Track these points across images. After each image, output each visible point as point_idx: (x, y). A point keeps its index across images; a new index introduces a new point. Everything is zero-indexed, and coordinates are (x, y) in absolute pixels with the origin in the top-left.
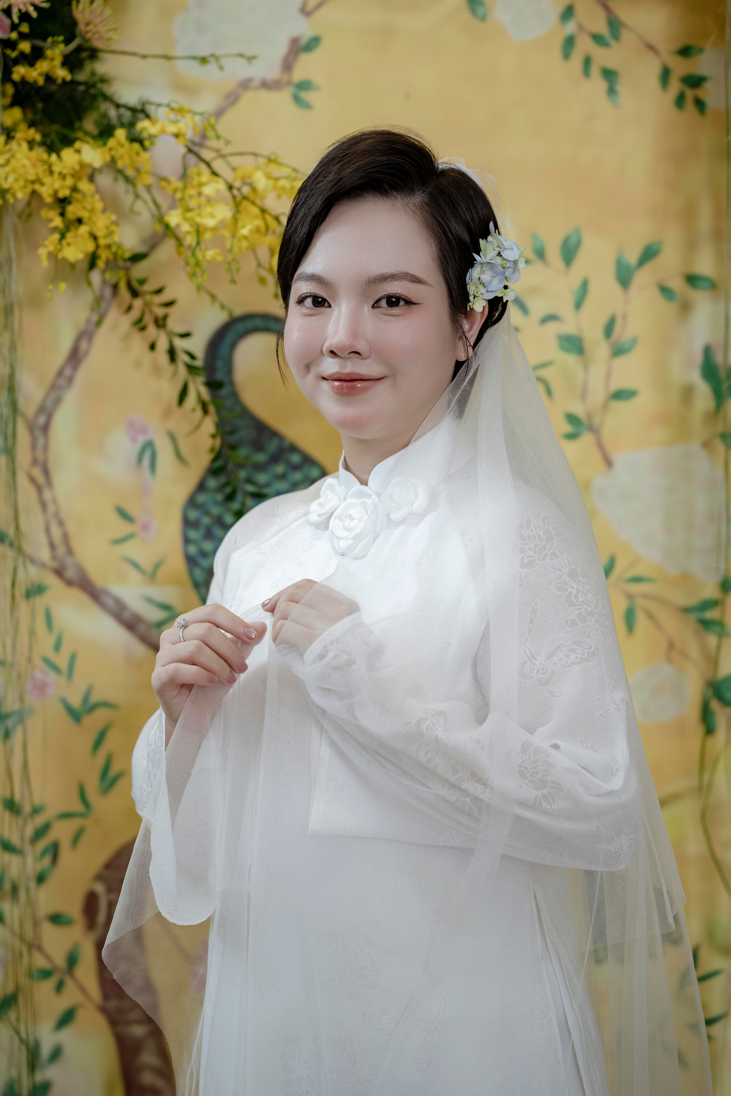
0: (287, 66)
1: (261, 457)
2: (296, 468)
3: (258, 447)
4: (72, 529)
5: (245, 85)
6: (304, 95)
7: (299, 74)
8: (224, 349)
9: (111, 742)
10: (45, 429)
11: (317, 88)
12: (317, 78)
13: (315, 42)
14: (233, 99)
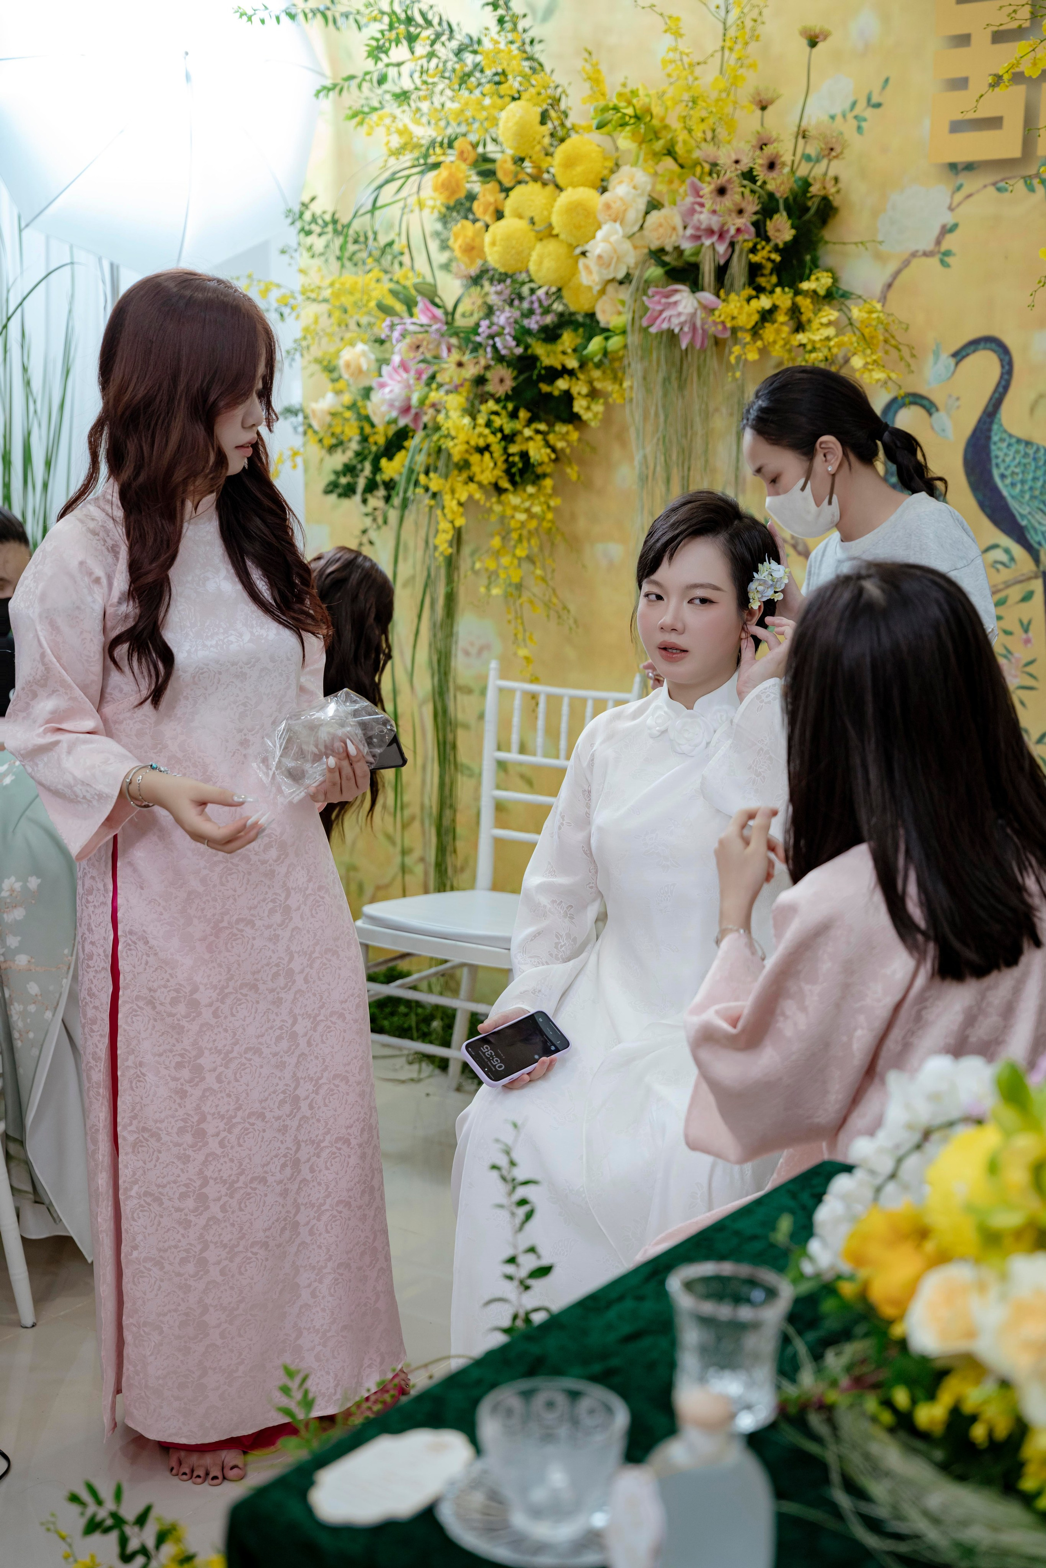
0: (938, 242)
5: (914, 255)
6: (946, 259)
7: (944, 247)
11: (954, 255)
12: (954, 249)
13: (955, 227)
14: (906, 263)
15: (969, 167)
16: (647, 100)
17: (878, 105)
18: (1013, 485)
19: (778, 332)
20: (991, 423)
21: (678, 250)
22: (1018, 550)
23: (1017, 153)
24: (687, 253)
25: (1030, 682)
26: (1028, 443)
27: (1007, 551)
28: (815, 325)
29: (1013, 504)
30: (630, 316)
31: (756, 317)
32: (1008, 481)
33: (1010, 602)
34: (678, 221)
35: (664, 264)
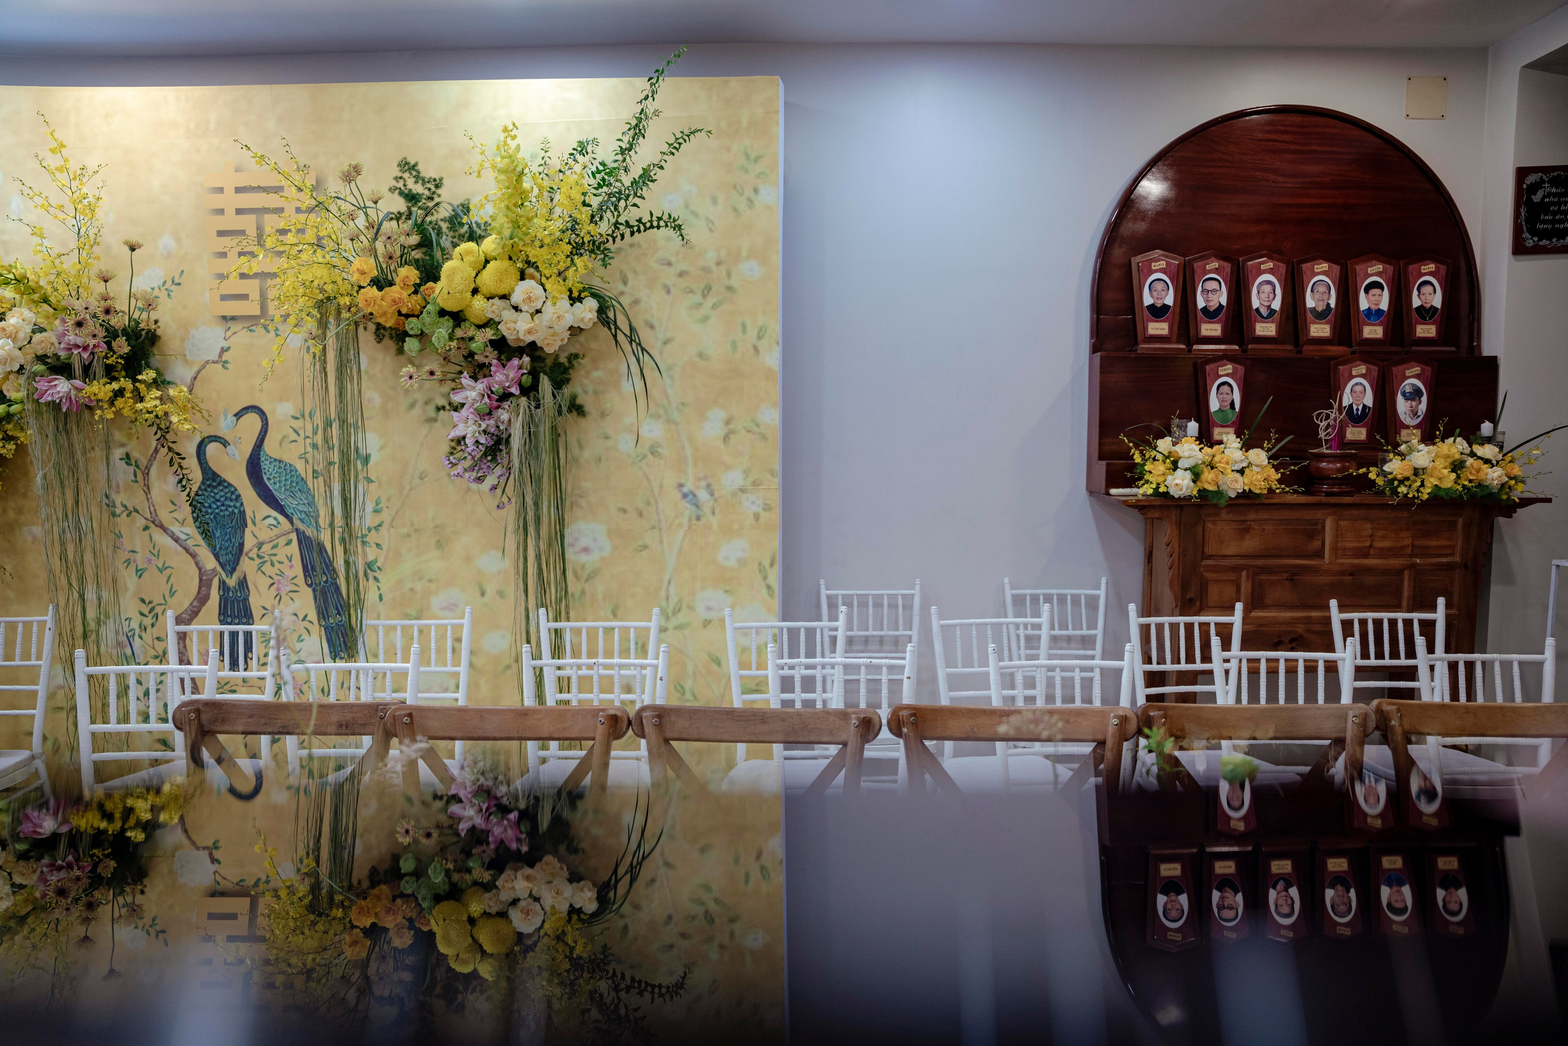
0: (220, 356)
1: (214, 484)
2: (226, 487)
3: (214, 481)
4: (157, 508)
5: (207, 362)
6: (225, 365)
7: (224, 358)
8: (203, 447)
9: (172, 580)
10: (148, 474)
11: (230, 363)
12: (230, 360)
13: (228, 349)
14: (204, 367)
15: (233, 318)
16: (23, 271)
17: (179, 284)
18: (275, 483)
19: (126, 402)
20: (260, 451)
21: (55, 355)
22: (281, 518)
23: (258, 313)
24: (62, 358)
25: (296, 588)
26: (280, 461)
27: (275, 519)
28: (147, 399)
29: (276, 493)
30: (25, 393)
31: (111, 394)
32: (272, 481)
33: (280, 546)
34: (54, 340)
35: (45, 364)
